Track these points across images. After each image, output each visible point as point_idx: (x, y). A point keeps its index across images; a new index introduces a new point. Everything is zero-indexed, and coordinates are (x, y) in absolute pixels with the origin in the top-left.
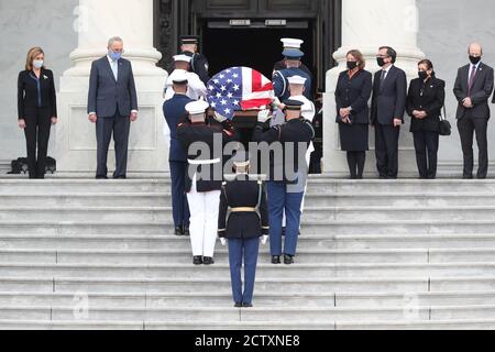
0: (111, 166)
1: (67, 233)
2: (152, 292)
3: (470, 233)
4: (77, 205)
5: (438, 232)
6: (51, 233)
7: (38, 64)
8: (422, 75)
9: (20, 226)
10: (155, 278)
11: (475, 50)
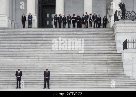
0: (30, 27)
1: (24, 34)
2: (33, 40)
3: (68, 34)
4: (26, 31)
5: (64, 34)
6: (22, 34)
7: (24, 15)
8: (64, 17)
9: (19, 33)
10: (33, 38)
11: (69, 14)
